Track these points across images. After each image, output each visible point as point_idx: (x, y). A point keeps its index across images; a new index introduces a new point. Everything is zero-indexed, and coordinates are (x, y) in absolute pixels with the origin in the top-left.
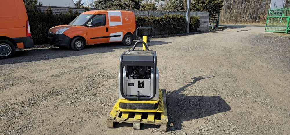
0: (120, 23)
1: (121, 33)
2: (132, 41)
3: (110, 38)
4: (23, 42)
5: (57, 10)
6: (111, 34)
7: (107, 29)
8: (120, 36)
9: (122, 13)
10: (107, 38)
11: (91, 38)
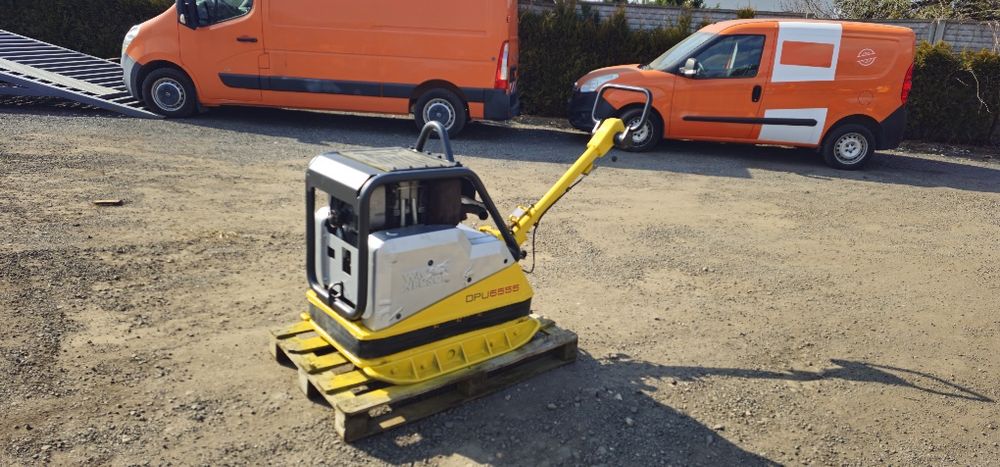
0: (828, 74)
1: (820, 115)
2: (870, 151)
3: (765, 127)
4: (483, 102)
5: (648, 16)
6: (769, 114)
7: (757, 93)
8: (812, 123)
9: (847, 34)
10: (749, 126)
11: (686, 119)
